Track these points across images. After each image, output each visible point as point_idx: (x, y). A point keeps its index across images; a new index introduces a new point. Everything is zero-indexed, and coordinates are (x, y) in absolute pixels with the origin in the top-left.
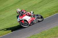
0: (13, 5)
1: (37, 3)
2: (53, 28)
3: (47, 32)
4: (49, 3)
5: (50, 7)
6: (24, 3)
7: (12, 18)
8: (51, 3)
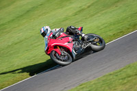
0: (13, 20)
1: (70, 14)
2: (107, 74)
3: (94, 84)
4: (99, 15)
5: (100, 24)
6: (40, 16)
7: (12, 52)
8: (103, 14)
